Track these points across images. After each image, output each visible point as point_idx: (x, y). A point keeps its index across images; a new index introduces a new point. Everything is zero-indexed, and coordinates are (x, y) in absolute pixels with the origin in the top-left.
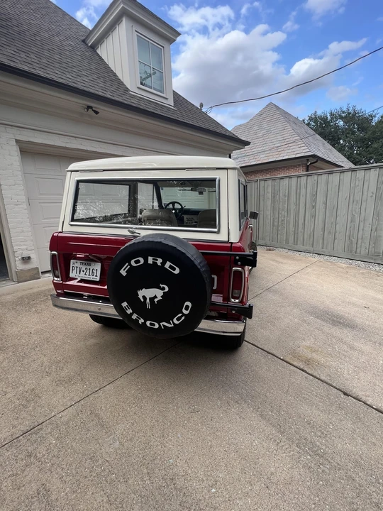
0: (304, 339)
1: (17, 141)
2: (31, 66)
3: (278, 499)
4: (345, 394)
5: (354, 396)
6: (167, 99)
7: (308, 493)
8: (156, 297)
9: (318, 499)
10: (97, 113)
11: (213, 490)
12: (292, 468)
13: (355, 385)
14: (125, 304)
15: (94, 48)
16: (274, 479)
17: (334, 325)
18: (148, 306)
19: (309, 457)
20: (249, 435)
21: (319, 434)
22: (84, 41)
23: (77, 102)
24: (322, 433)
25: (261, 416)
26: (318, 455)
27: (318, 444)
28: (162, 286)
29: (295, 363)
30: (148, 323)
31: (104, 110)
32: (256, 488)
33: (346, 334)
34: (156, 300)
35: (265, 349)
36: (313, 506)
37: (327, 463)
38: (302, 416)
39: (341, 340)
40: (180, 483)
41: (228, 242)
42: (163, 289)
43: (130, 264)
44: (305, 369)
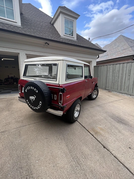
0: (100, 125)
1: (26, 54)
2: (30, 33)
3: (55, 171)
4: (104, 147)
5: (107, 149)
6: (74, 38)
7: (66, 173)
8: (33, 99)
9: (68, 176)
10: (48, 44)
11: (37, 161)
12: (66, 164)
13: (111, 145)
14: (27, 100)
15: (53, 24)
16: (58, 165)
17: (118, 122)
18: (32, 102)
19: (74, 163)
20: (59, 150)
21: (83, 157)
22: (50, 23)
23: (43, 42)
24: (85, 157)
25: (67, 145)
26: (78, 163)
27: (81, 160)
28: (34, 96)
29: (91, 132)
30: (33, 107)
31: (51, 43)
32: (50, 165)
33: (121, 127)
34: (34, 100)
35: (83, 125)
36: (65, 178)
37: (80, 167)
38: (81, 150)
39: (117, 128)
40: (29, 156)
41: (59, 84)
42: (35, 97)
43: (27, 89)
44: (94, 135)
